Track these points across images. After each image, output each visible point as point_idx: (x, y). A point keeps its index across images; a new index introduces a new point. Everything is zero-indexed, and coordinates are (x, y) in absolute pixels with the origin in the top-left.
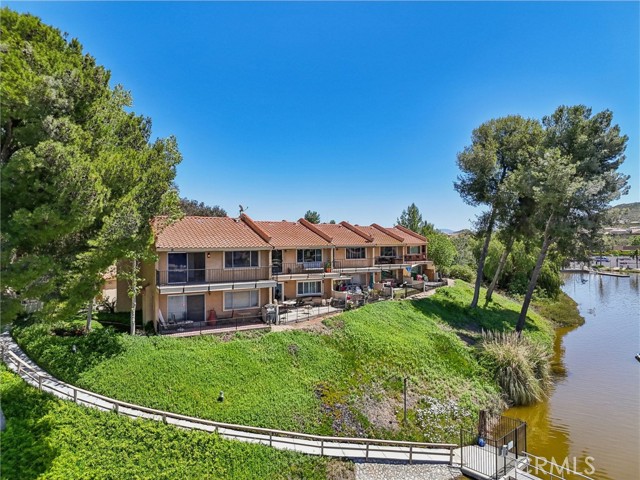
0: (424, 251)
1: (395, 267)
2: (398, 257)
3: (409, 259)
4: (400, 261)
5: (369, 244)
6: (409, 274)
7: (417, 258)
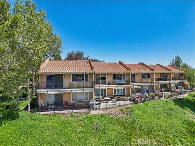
0: (182, 75)
1: (167, 82)
2: (168, 78)
3: (174, 79)
4: (170, 80)
5: (152, 72)
6: (174, 86)
7: (179, 79)
